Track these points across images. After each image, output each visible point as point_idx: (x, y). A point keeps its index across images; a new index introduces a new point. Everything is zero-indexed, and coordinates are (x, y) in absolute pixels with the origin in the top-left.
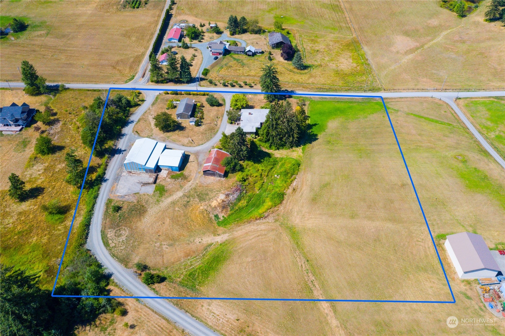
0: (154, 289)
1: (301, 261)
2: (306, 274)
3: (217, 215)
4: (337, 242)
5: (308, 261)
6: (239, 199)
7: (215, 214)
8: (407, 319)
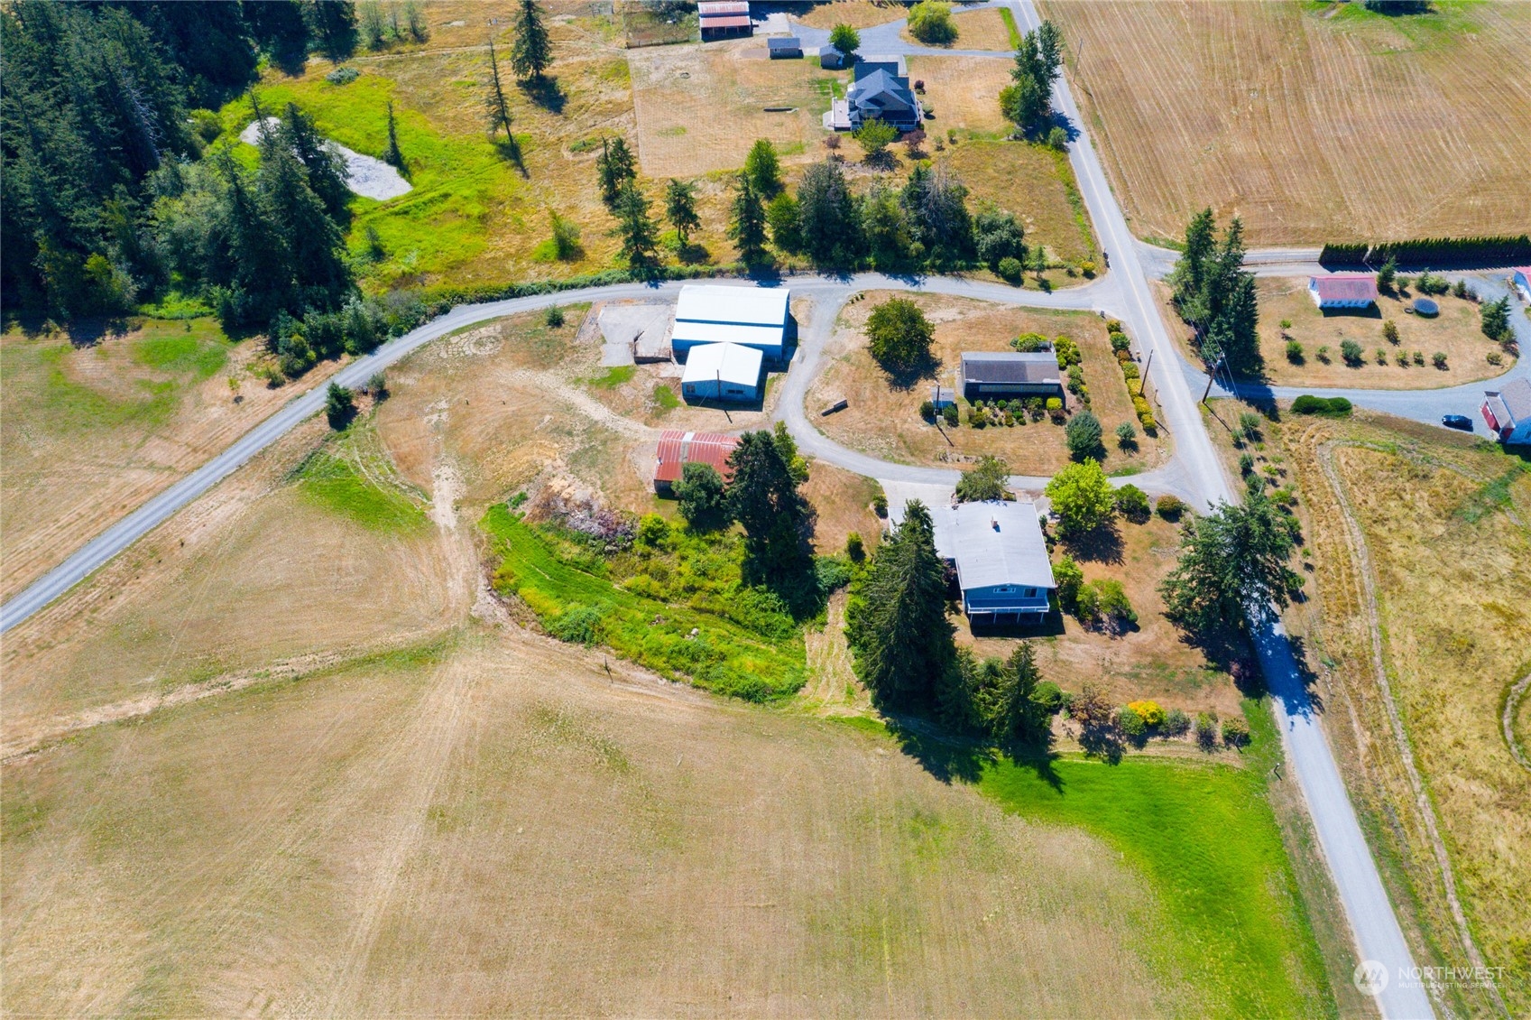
0: (317, 415)
1: (299, 664)
2: (256, 671)
3: (526, 499)
4: (344, 758)
5: (297, 679)
6: (580, 540)
7: (529, 495)
8: (17, 884)
